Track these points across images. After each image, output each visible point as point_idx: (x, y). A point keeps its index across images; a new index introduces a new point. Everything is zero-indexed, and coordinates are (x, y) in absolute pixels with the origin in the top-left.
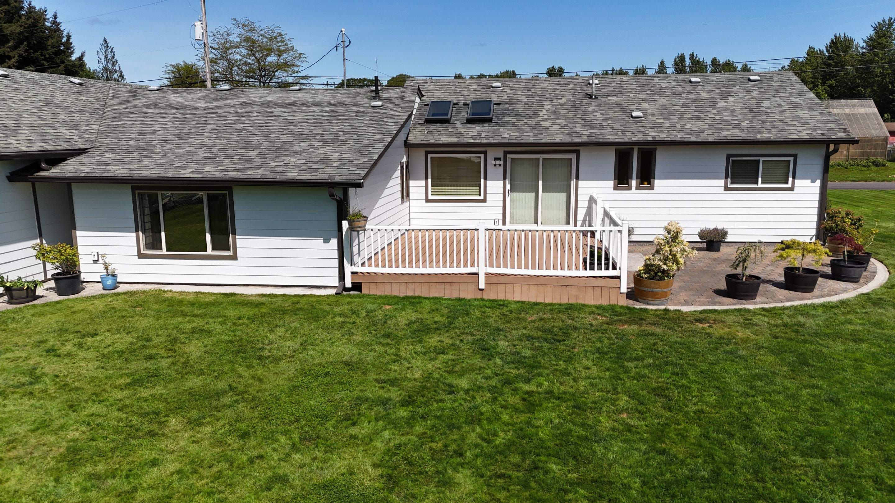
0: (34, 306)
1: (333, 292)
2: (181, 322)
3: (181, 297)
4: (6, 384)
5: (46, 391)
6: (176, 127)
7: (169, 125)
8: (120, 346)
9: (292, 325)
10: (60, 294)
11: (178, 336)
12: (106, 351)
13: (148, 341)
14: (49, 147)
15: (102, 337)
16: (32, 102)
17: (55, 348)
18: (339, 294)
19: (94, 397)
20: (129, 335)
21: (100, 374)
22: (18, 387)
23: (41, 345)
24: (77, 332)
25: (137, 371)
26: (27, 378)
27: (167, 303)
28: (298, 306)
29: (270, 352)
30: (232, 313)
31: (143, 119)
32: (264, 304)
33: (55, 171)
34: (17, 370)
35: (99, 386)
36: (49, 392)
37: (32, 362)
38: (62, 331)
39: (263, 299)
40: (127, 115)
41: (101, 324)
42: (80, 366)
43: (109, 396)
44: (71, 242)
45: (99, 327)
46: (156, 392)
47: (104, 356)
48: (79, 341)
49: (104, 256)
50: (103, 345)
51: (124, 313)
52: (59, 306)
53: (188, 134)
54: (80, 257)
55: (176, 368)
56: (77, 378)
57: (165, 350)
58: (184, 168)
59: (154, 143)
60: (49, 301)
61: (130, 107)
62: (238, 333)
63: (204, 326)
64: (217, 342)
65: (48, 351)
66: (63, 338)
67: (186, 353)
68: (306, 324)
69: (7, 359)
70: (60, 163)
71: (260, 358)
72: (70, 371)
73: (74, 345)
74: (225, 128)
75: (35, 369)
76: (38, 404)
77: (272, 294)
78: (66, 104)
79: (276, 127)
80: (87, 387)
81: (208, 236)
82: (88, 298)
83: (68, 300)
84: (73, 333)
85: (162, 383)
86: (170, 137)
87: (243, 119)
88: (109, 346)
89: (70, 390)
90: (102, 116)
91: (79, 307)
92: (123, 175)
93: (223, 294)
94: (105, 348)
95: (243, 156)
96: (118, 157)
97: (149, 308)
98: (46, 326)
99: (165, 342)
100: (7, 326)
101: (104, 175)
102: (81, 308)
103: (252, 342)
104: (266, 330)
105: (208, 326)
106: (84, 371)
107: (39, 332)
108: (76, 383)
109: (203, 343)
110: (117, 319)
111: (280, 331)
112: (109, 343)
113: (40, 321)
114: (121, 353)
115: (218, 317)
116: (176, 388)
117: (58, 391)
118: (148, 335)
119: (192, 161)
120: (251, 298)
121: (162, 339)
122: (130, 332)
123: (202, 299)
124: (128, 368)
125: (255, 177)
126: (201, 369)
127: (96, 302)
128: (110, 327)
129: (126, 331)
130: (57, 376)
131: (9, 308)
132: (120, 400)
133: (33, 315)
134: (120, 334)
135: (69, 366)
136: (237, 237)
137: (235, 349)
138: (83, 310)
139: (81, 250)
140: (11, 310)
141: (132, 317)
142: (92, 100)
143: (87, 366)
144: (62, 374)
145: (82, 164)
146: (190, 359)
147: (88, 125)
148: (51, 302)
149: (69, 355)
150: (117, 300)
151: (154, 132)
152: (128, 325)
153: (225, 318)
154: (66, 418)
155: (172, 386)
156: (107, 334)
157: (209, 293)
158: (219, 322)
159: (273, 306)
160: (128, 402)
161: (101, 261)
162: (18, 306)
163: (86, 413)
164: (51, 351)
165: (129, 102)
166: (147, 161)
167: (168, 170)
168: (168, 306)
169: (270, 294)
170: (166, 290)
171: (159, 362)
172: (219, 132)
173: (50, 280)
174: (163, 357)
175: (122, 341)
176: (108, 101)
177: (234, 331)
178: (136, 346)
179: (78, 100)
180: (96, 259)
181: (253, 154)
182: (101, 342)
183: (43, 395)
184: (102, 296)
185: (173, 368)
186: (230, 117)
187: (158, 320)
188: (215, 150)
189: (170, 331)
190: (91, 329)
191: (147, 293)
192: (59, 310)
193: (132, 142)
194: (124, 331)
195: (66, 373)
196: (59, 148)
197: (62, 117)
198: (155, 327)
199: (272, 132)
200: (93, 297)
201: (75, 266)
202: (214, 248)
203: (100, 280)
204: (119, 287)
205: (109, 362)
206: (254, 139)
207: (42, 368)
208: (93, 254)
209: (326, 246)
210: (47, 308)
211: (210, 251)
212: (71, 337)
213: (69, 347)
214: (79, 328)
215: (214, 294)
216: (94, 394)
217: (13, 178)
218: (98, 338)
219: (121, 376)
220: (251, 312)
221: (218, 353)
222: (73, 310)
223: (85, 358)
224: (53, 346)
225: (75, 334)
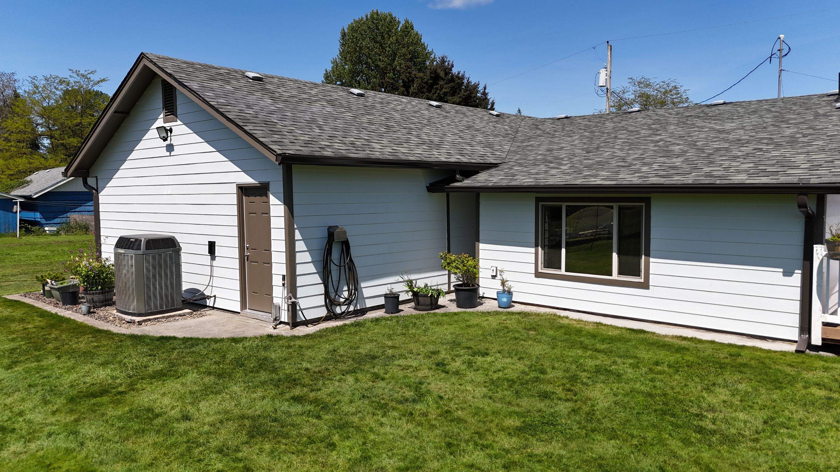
0: (435, 314)
1: (792, 348)
2: (582, 356)
3: (578, 326)
4: (391, 396)
5: (426, 416)
6: (584, 143)
7: (577, 142)
8: (512, 374)
9: (741, 387)
10: (459, 306)
11: (578, 373)
12: (495, 377)
13: (542, 373)
14: (464, 160)
15: (493, 359)
16: (457, 126)
17: (445, 362)
18: (803, 352)
19: (476, 437)
20: (522, 361)
21: (487, 405)
22: (400, 402)
23: (433, 356)
24: (469, 348)
25: (529, 411)
26: (412, 393)
27: (563, 331)
28: (739, 360)
29: (714, 423)
30: (644, 354)
31: (551, 139)
32: (688, 350)
33: (467, 183)
34: (405, 381)
35: (484, 422)
36: (430, 417)
37: (420, 374)
38: (455, 344)
39: (684, 343)
40: (536, 138)
41: (492, 343)
42: (467, 390)
43: (494, 441)
44: (474, 254)
45: (491, 346)
46: (552, 450)
47: (493, 383)
48: (470, 359)
49: (501, 271)
50: (493, 369)
51: (517, 335)
52: (456, 317)
53: (597, 148)
54: (480, 270)
55: (577, 418)
56: (461, 405)
57: (563, 390)
58: (596, 176)
59: (561, 157)
60: (448, 312)
61: (539, 132)
62: (658, 384)
63: (610, 366)
64: (631, 392)
65: (438, 365)
66: (455, 353)
67: (590, 399)
68: (763, 391)
69: (399, 365)
70: (473, 176)
71: (700, 430)
72: (456, 393)
73: (464, 363)
74: (637, 141)
75: (421, 383)
76: (414, 431)
77: (695, 338)
78: (484, 129)
79: (703, 136)
80: (470, 420)
81: (615, 256)
82: (483, 313)
83: (465, 312)
84: (464, 348)
85: (561, 438)
86: (577, 151)
87: (659, 132)
88: (499, 370)
89: (451, 421)
90: (514, 139)
91: (474, 321)
92: (529, 184)
93: (629, 329)
94: (495, 372)
95: (664, 163)
96: (525, 169)
97: (543, 334)
98: (442, 336)
99: (562, 378)
100: (408, 330)
101: (511, 184)
102: (475, 323)
103: (681, 402)
104: (699, 388)
105: (616, 367)
106: (470, 398)
107: (433, 341)
108: (460, 412)
109: (611, 389)
110: (510, 340)
111: (723, 394)
112: (499, 366)
113: (436, 330)
114: (512, 382)
115: (627, 357)
116: (580, 451)
117: (439, 418)
118: (542, 365)
119: (603, 170)
120: (666, 339)
121: (560, 374)
122: (523, 358)
123: (603, 331)
124: (518, 405)
125: (685, 182)
126: (613, 428)
127: (490, 318)
128: (502, 348)
129: (518, 356)
130: (441, 398)
131: (413, 314)
132: (507, 451)
133: (432, 323)
134: (512, 358)
135: (456, 387)
136: (651, 260)
137: (659, 407)
138: (477, 325)
139: (482, 263)
140: (415, 316)
141: (524, 341)
142: (506, 127)
143: (474, 391)
144: (447, 396)
145: (491, 176)
146: (595, 409)
147: (500, 146)
148: (449, 313)
149: (457, 373)
150: (511, 320)
151: (562, 148)
152: (520, 349)
153: (636, 361)
154: (441, 461)
155: (573, 445)
156: (498, 355)
157: (611, 326)
158: (631, 364)
159: (702, 354)
160: (516, 457)
161: (499, 277)
162: (422, 312)
163: (465, 460)
164: (441, 365)
165: (538, 129)
166: (553, 172)
167: (576, 178)
168: (565, 334)
169: (691, 338)
170: (562, 315)
171: (556, 405)
172: (631, 144)
173: (452, 292)
174: (560, 399)
175: (513, 367)
176: (520, 129)
177: (652, 380)
178: (529, 377)
179: (494, 127)
180: (494, 274)
181: (677, 162)
182: (491, 363)
183: (423, 419)
184: (497, 313)
185: (573, 417)
186: (643, 132)
187: (553, 348)
188: (629, 159)
189: (568, 365)
190: (482, 347)
191: (542, 316)
192: (456, 321)
193: (539, 157)
194: (516, 355)
195: (451, 396)
196: (473, 161)
197: (480, 138)
198: (550, 356)
199: (698, 141)
200: (489, 313)
201: (475, 278)
202: (620, 273)
203: (496, 297)
204: (514, 306)
205: (497, 392)
206: (677, 148)
207: (429, 384)
208: (493, 268)
209: (788, 280)
210: (445, 318)
211: (615, 276)
212: (462, 352)
213: (457, 364)
214: (471, 344)
215: (618, 328)
216: (477, 433)
217: (432, 188)
218: (489, 359)
219: (511, 414)
220: (673, 358)
221: (634, 409)
222: (468, 323)
223: (472, 381)
224: (444, 359)
225: (467, 350)
